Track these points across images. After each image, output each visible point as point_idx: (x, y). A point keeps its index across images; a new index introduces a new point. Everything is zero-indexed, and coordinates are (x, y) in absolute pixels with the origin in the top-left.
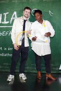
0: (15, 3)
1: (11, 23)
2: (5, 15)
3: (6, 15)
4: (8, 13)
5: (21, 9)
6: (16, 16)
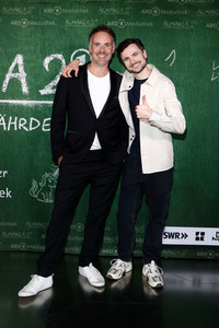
0: (19, 28)
1: (4, 90)
5: (39, 48)
6: (21, 69)
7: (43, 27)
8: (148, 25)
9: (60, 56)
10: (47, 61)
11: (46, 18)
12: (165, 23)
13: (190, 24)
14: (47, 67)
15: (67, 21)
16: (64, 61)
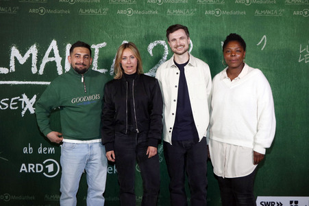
0: (125, 17)
1: (111, 73)
2: (97, 51)
3: (100, 49)
4: (104, 44)
5: (143, 34)
7: (147, 16)
8: (242, 13)
9: (163, 42)
10: (151, 46)
11: (150, 8)
12: (257, 12)
13: (278, 13)
14: (151, 53)
15: (168, 11)
16: (166, 47)
